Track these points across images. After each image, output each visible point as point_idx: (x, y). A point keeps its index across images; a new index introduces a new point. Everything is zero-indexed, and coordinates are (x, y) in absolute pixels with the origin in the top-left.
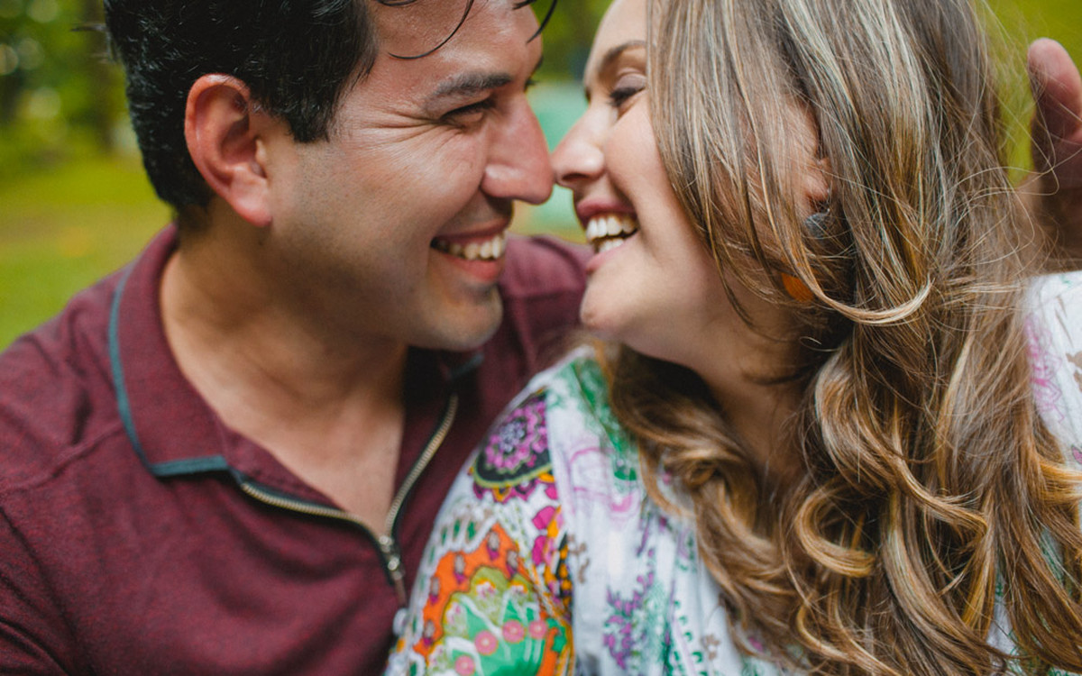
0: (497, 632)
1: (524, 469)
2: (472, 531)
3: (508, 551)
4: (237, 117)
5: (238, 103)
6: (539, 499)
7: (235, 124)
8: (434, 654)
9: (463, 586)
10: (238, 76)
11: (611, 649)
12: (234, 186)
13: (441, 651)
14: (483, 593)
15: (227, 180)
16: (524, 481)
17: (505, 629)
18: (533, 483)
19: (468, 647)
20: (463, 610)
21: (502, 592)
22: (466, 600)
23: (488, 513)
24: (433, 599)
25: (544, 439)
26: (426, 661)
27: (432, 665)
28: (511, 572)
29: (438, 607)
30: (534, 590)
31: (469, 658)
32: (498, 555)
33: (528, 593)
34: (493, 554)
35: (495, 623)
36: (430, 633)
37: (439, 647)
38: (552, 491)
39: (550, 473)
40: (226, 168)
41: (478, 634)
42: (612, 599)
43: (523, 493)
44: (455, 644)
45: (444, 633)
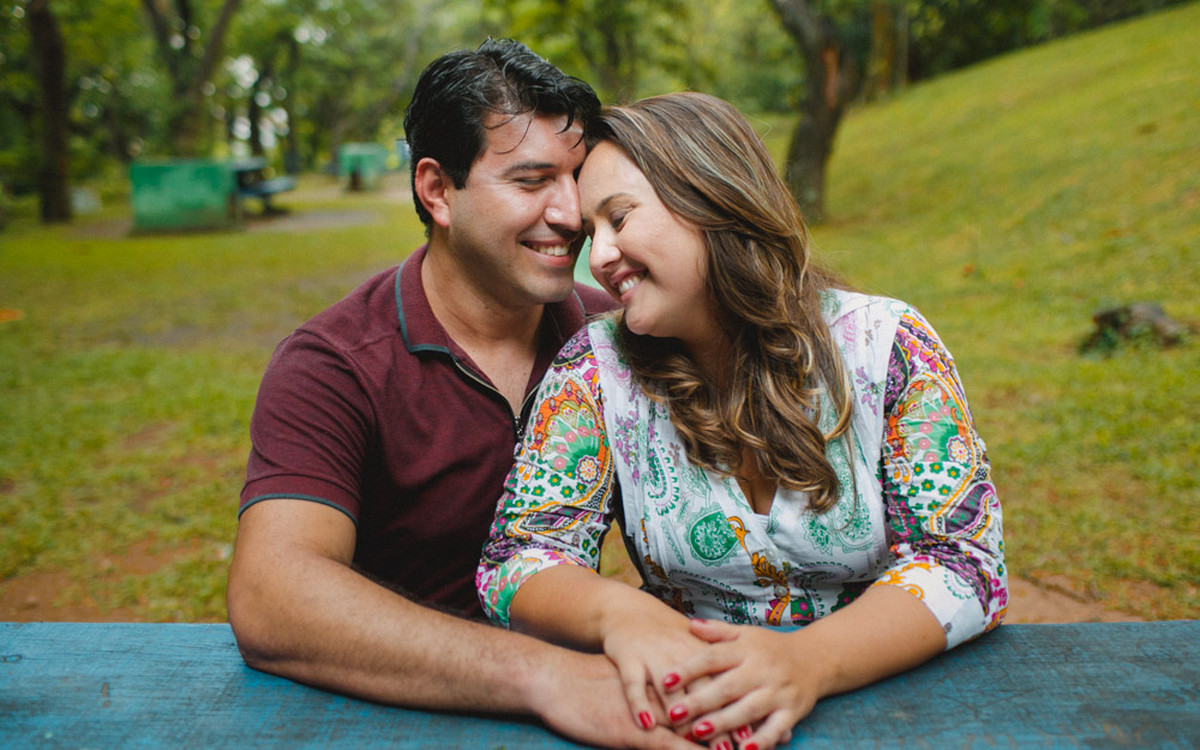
0: (576, 431)
1: (578, 355)
2: (557, 387)
3: (576, 391)
4: (436, 178)
5: (437, 172)
6: (587, 366)
7: (436, 181)
8: (543, 447)
9: (556, 412)
10: (436, 159)
11: (621, 450)
12: (435, 208)
13: (547, 445)
14: (567, 413)
15: (432, 205)
16: (578, 360)
17: (579, 430)
18: (583, 360)
19: (562, 439)
20: (556, 422)
21: (576, 412)
22: (558, 417)
23: (564, 377)
24: (539, 423)
25: (588, 341)
26: (539, 451)
27: (543, 451)
28: (580, 401)
29: (543, 426)
30: (592, 410)
31: (563, 444)
32: (572, 394)
33: (589, 412)
34: (569, 394)
35: (574, 427)
36: (539, 438)
37: (545, 443)
38: (593, 361)
39: (592, 354)
40: (430, 199)
41: (566, 434)
42: (618, 421)
43: (579, 365)
44: (553, 439)
45: (547, 435)
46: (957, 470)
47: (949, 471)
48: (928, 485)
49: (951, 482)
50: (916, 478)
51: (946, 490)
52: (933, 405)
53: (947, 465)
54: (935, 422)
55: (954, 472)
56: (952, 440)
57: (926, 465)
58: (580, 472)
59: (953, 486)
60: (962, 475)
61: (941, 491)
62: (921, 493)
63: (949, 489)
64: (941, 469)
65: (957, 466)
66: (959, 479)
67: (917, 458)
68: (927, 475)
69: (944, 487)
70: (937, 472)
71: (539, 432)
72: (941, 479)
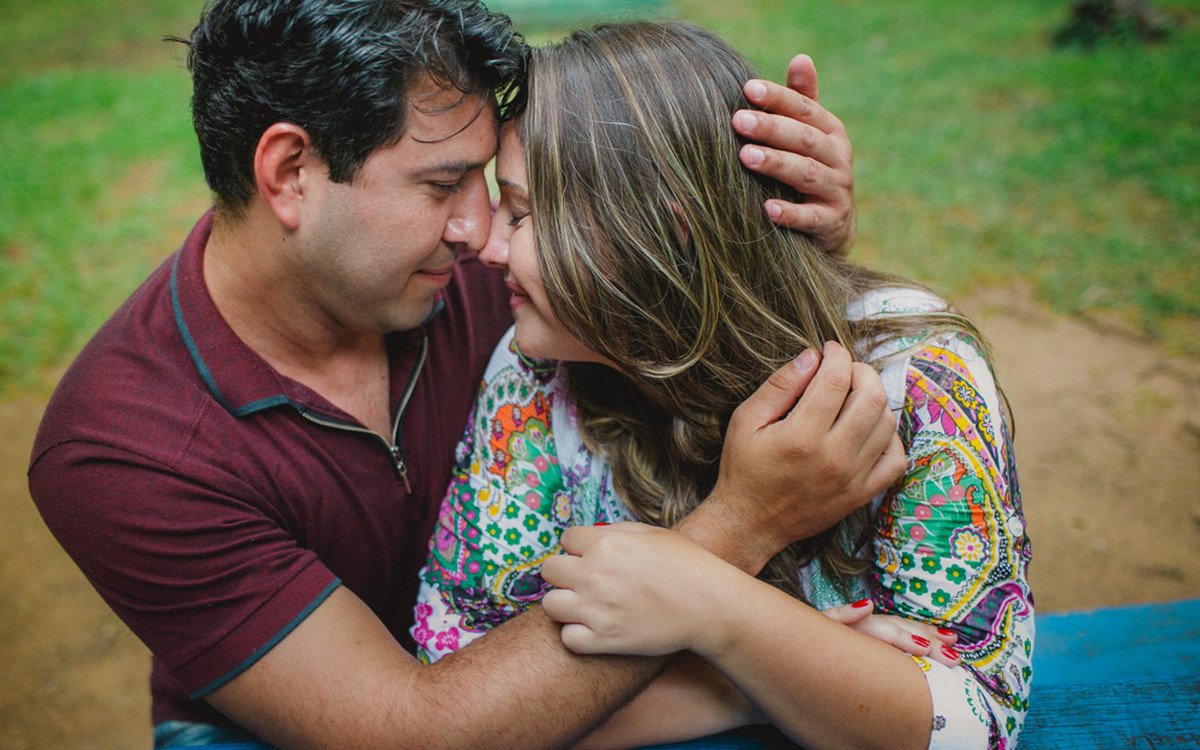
8: (509, 473)
9: (521, 428)
12: (280, 197)
13: (513, 470)
14: (534, 435)
15: (276, 192)
19: (531, 467)
21: (545, 436)
22: (524, 436)
24: (497, 435)
26: (504, 478)
27: (509, 482)
29: (502, 441)
36: (500, 458)
37: (511, 467)
41: (536, 460)
44: (522, 465)
45: (512, 458)
46: (962, 572)
47: (948, 570)
48: (919, 586)
49: (951, 588)
50: (902, 572)
51: (941, 598)
52: (940, 486)
53: (946, 562)
54: (937, 506)
55: (956, 574)
56: (959, 531)
57: (918, 558)
58: (556, 512)
59: (953, 594)
60: (968, 578)
61: (935, 596)
62: (909, 593)
63: (947, 597)
64: (938, 567)
65: (961, 563)
66: (963, 583)
67: (910, 547)
68: (917, 572)
69: (940, 593)
70: (932, 570)
71: (498, 449)
72: (938, 580)
